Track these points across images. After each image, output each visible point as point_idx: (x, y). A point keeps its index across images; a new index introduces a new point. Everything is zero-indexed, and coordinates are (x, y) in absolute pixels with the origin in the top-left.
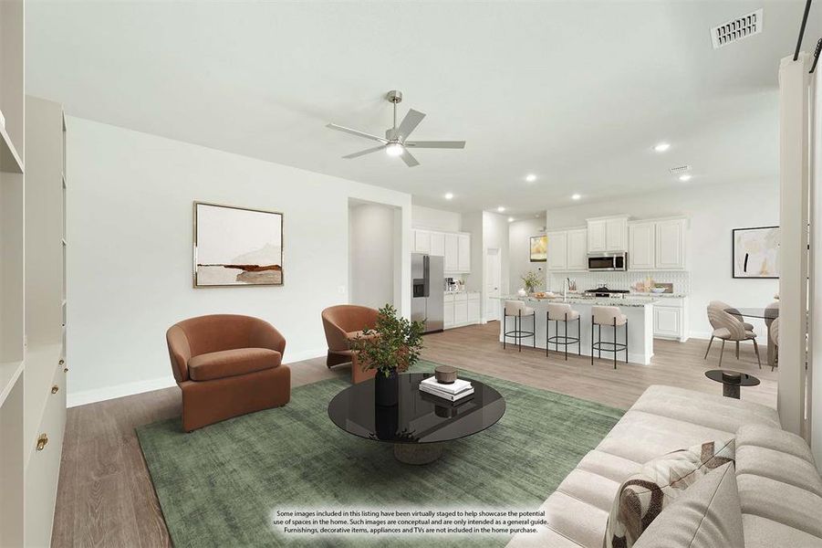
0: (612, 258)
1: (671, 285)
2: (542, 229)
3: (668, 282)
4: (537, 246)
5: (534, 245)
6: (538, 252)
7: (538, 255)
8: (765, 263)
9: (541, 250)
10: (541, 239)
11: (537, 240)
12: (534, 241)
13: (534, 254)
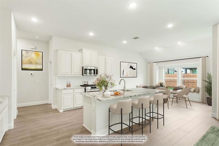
4: (30, 58)
5: (26, 57)
6: (31, 63)
7: (30, 65)
8: (127, 73)
9: (33, 62)
10: (33, 52)
11: (29, 53)
12: (26, 53)
13: (26, 64)
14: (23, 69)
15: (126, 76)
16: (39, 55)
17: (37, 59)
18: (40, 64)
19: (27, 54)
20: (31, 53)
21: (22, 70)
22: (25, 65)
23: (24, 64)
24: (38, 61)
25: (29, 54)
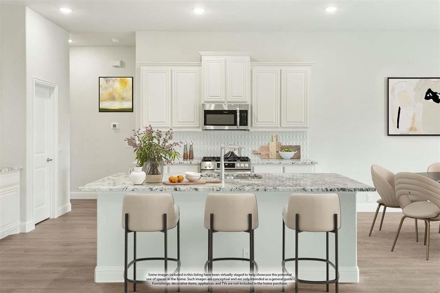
0: (234, 112)
1: (298, 148)
2: (118, 64)
3: (294, 144)
4: (111, 90)
5: (106, 88)
6: (113, 98)
7: (111, 102)
8: (414, 119)
9: (116, 97)
10: (116, 80)
11: (109, 81)
12: (106, 82)
13: (105, 100)
14: (101, 110)
15: (411, 129)
16: (126, 83)
17: (124, 92)
18: (129, 100)
19: (107, 84)
20: (113, 81)
21: (99, 112)
22: (104, 102)
23: (102, 101)
24: (125, 95)
25: (111, 83)
